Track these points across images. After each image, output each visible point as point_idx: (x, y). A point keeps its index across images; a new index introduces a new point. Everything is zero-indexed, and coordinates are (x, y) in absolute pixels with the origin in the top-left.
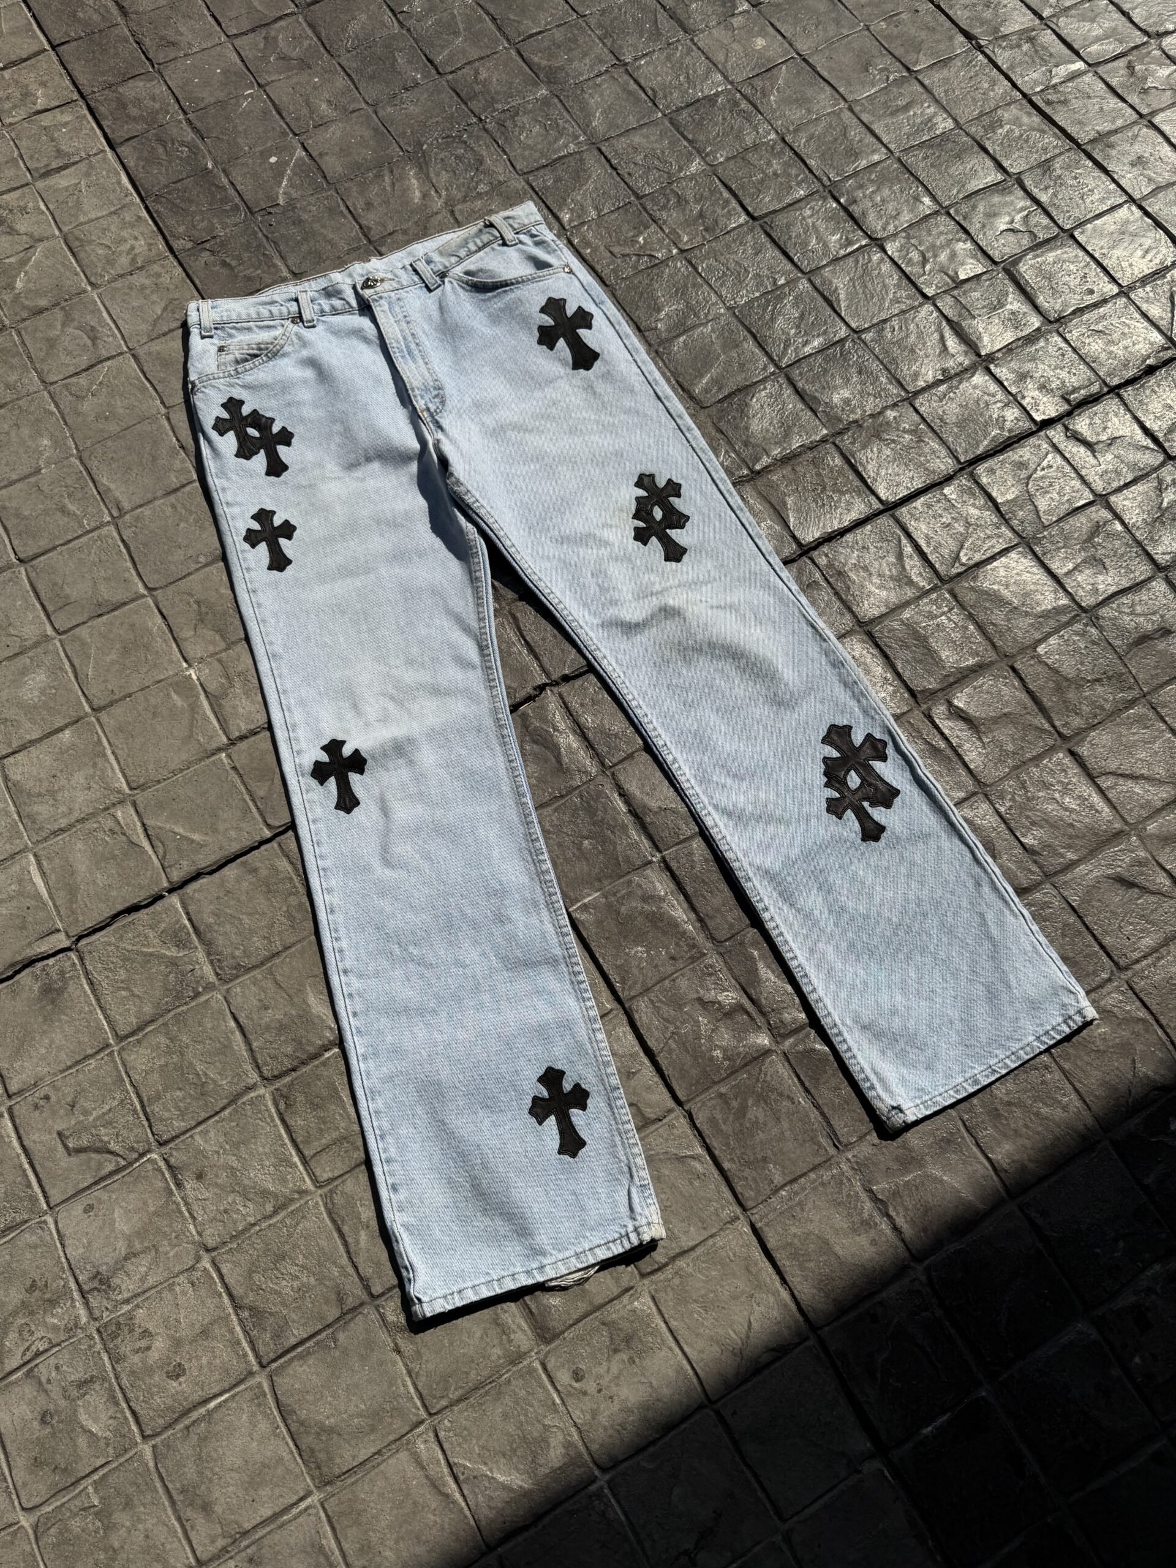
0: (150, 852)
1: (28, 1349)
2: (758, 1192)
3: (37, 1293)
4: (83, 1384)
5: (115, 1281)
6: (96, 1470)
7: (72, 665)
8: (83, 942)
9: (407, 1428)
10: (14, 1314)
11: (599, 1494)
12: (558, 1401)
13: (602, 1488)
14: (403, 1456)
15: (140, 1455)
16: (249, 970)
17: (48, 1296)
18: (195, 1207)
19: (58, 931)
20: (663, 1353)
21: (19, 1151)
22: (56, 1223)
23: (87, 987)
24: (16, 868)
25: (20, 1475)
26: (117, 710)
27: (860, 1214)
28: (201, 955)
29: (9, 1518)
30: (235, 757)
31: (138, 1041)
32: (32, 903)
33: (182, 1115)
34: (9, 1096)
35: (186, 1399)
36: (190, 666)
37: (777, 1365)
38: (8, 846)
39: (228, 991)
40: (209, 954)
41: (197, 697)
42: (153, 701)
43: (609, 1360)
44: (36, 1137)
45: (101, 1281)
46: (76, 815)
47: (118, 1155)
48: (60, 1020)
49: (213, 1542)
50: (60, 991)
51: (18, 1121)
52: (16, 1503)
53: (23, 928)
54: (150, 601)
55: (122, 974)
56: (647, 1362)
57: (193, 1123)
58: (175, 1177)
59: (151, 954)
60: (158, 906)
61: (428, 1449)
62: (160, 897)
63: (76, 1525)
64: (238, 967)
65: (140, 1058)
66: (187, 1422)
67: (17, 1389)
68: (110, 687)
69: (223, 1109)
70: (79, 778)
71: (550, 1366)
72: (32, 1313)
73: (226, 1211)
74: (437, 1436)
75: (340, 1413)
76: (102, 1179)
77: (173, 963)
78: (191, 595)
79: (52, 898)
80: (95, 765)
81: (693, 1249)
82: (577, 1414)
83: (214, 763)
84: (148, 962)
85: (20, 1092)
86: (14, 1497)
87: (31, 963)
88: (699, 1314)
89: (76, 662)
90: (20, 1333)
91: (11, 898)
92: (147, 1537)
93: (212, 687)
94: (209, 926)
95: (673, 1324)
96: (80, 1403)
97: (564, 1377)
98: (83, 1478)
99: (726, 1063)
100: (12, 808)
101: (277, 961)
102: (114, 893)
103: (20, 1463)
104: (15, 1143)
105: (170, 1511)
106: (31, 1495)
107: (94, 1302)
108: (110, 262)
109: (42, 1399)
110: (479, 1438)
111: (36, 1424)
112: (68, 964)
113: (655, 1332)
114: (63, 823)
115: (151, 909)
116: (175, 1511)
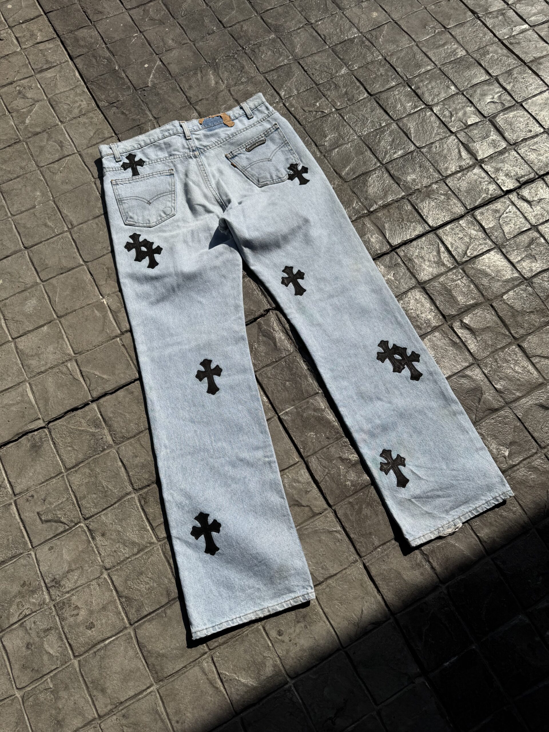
0: (83, 383)
1: (21, 613)
2: (367, 549)
3: (26, 587)
4: (47, 631)
5: (62, 583)
6: (52, 671)
7: (48, 296)
8: (51, 424)
9: (199, 656)
10: (15, 597)
11: (289, 690)
12: (270, 645)
13: (291, 687)
14: (197, 669)
15: (73, 665)
16: (129, 439)
17: (31, 589)
18: (101, 549)
19: (39, 419)
20: (321, 624)
21: (19, 521)
22: (36, 555)
23: (52, 446)
24: (20, 389)
25: (16, 673)
26: (69, 317)
27: (416, 561)
28: (106, 431)
29: (11, 692)
30: (124, 340)
31: (76, 471)
32: (27, 406)
33: (96, 505)
34: (15, 495)
35: (94, 639)
36: (103, 297)
37: (375, 631)
38: (17, 379)
39: (118, 448)
40: (110, 431)
41: (107, 312)
42: (86, 313)
43: (295, 626)
44: (27, 514)
45: (56, 583)
46: (49, 365)
47: (65, 524)
48: (39, 460)
49: (106, 707)
50: (40, 447)
51: (19, 507)
52: (14, 686)
53: (23, 417)
54: (85, 267)
55: (69, 440)
56: (313, 628)
57: (101, 510)
58: (91, 535)
59: (83, 431)
60: (87, 408)
61: (208, 666)
62: (87, 404)
63: (42, 697)
64: (123, 437)
65: (76, 479)
66: (95, 650)
67: (15, 632)
68: (66, 307)
69: (115, 503)
70: (51, 348)
71: (267, 628)
72: (23, 597)
73: (115, 551)
74: (213, 660)
75: (167, 648)
76: (58, 535)
77: (93, 435)
78: (104, 265)
79: (37, 404)
80: (58, 342)
81: (336, 575)
82: (279, 651)
83: (114, 343)
84: (81, 434)
85: (20, 493)
86: (13, 683)
87: (26, 433)
88: (338, 605)
89: (50, 295)
90: (18, 606)
91: (18, 403)
92: (75, 703)
93: (113, 308)
94: (110, 418)
95: (326, 610)
96: (45, 639)
97: (273, 634)
98: (45, 675)
99: (353, 488)
100: (19, 362)
101: (142, 435)
102: (66, 402)
103: (16, 667)
104: (17, 517)
105: (86, 692)
106: (21, 682)
107: (52, 592)
108: (70, 111)
109: (27, 637)
110: (233, 662)
111: (24, 649)
112: (44, 434)
113: (317, 614)
114: (43, 369)
115: (83, 409)
116: (89, 692)
